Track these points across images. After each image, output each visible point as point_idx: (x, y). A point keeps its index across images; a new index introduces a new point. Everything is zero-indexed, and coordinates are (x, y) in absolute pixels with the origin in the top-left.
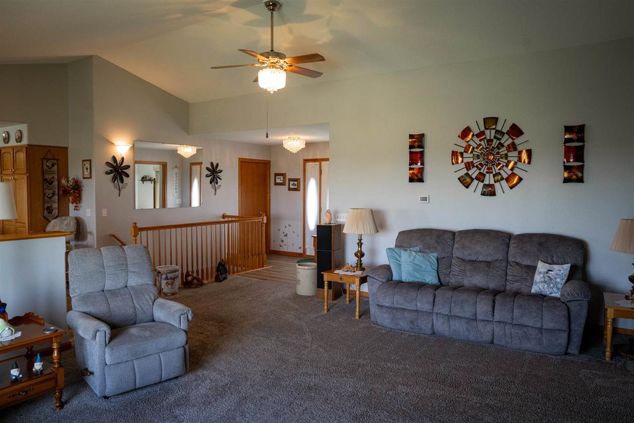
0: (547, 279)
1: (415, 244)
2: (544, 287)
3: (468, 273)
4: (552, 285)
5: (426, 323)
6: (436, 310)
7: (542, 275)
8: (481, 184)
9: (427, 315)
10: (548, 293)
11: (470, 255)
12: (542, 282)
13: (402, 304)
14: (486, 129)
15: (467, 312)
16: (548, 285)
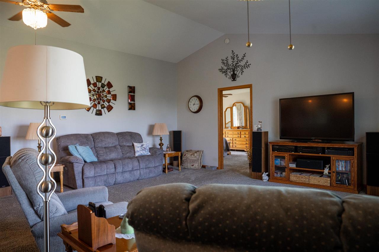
0: (143, 149)
1: (75, 142)
2: (143, 152)
3: (108, 153)
4: (146, 151)
5: (113, 179)
6: (118, 171)
7: (140, 148)
8: (95, 110)
9: (112, 175)
10: (146, 154)
11: (106, 144)
12: (141, 150)
13: (100, 173)
14: (97, 81)
15: (130, 167)
16: (145, 150)
